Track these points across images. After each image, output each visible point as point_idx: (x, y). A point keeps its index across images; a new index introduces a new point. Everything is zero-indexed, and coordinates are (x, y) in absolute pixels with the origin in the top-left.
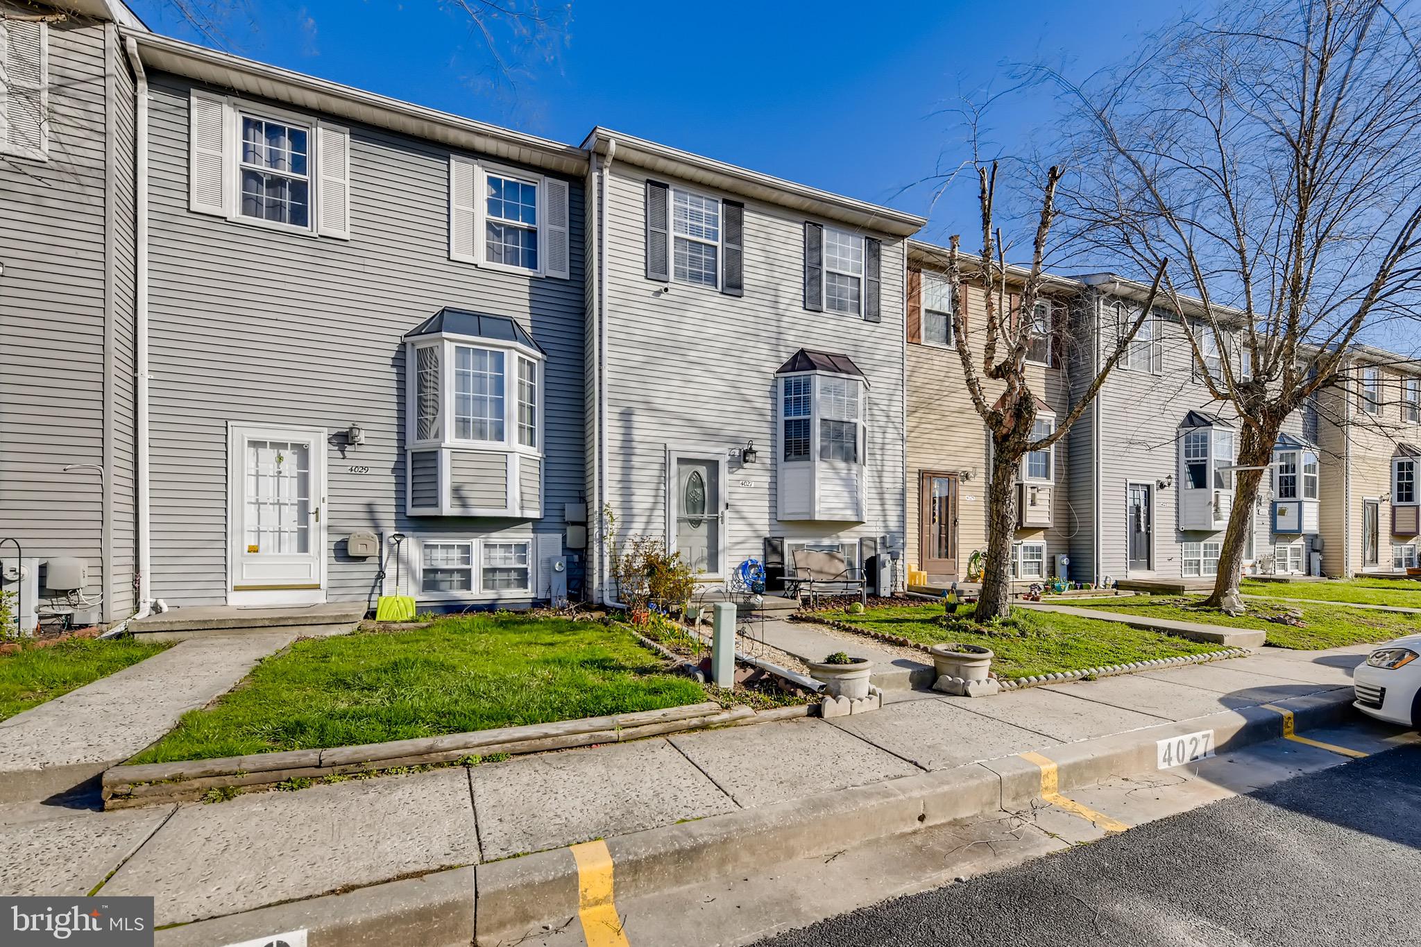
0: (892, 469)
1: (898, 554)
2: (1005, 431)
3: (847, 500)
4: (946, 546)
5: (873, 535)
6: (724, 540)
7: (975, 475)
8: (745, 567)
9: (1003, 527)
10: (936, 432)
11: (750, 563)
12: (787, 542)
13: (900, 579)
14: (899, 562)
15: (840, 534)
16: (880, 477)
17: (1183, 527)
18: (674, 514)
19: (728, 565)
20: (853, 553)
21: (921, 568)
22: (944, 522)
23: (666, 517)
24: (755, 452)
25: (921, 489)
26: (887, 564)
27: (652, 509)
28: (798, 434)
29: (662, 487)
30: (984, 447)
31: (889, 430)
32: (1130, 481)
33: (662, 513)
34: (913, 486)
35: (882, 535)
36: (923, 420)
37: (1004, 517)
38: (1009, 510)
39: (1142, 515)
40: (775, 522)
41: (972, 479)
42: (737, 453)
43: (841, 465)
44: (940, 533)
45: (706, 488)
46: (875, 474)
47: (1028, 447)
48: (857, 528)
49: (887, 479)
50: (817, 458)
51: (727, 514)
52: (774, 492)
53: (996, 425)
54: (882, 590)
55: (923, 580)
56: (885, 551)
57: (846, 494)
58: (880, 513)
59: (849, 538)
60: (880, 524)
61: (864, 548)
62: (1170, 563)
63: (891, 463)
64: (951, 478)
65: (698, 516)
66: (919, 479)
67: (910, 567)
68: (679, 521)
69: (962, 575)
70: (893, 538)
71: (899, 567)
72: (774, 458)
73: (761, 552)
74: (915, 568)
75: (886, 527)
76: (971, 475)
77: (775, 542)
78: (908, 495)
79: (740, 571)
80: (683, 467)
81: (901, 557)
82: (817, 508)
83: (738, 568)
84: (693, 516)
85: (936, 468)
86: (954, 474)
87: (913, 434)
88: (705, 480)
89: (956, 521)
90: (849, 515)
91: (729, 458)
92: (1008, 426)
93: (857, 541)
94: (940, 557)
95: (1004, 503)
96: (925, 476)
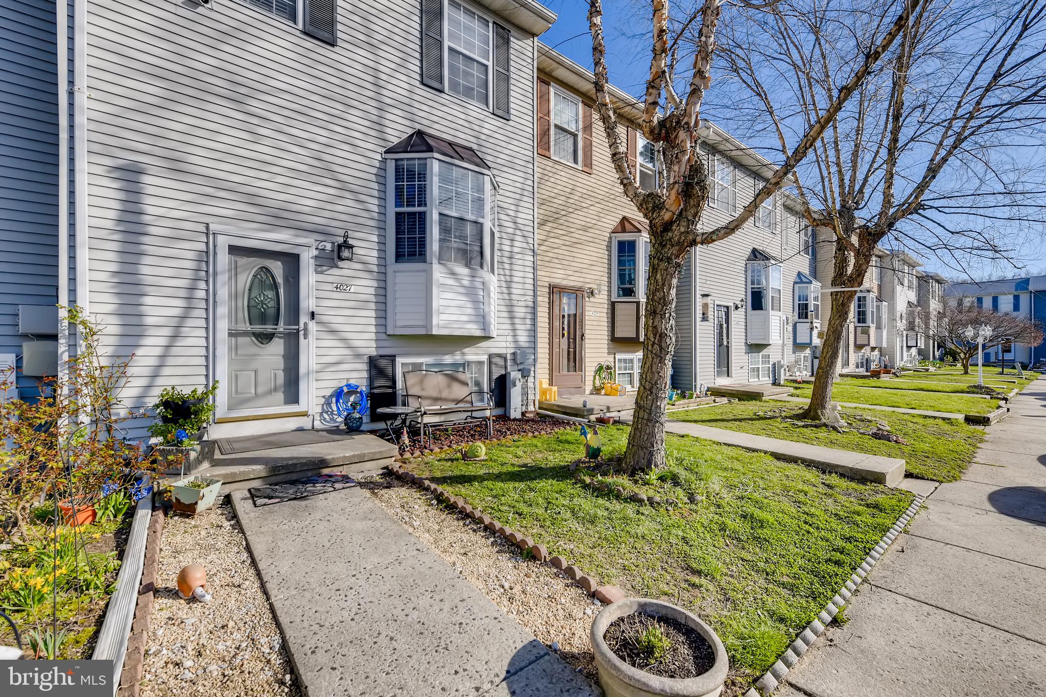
0: (521, 280)
1: (529, 370)
2: (667, 216)
3: (470, 311)
4: (574, 359)
5: (503, 351)
6: (309, 359)
7: (600, 291)
8: (338, 394)
9: (661, 348)
10: (564, 248)
11: (345, 390)
12: (399, 361)
13: (531, 397)
14: (531, 379)
15: (466, 350)
16: (508, 288)
17: (750, 341)
18: (223, 326)
19: (313, 392)
20: (481, 372)
21: (551, 384)
22: (572, 336)
23: (210, 328)
24: (351, 247)
25: (551, 304)
26: (517, 383)
27: (183, 317)
28: (411, 230)
29: (202, 285)
30: (606, 266)
31: (518, 238)
32: (717, 303)
33: (202, 323)
34: (543, 300)
35: (512, 351)
36: (552, 235)
37: (663, 336)
38: (669, 326)
39: (725, 331)
40: (384, 336)
41: (597, 296)
42: (329, 247)
43: (463, 271)
44: (569, 348)
45: (281, 291)
46: (504, 284)
47: (699, 239)
48: (484, 344)
49: (516, 290)
50: (435, 261)
51: (313, 326)
52: (382, 299)
53: (653, 210)
54: (512, 411)
55: (555, 397)
56: (516, 368)
57: (469, 305)
58: (509, 327)
59: (473, 354)
60: (510, 338)
61: (493, 367)
62: (742, 371)
63: (521, 274)
64: (578, 294)
65: (269, 328)
66: (549, 293)
67: (541, 383)
68: (230, 335)
69: (589, 388)
70: (524, 354)
71: (530, 385)
72: (382, 258)
73: (365, 375)
74: (545, 385)
75: (516, 342)
76: (596, 291)
77: (383, 363)
78: (539, 309)
79: (334, 400)
80: (243, 261)
81: (532, 373)
82: (435, 322)
83: (331, 396)
84: (258, 328)
85: (565, 283)
86: (580, 289)
87: (542, 248)
88: (280, 280)
89: (583, 335)
90: (474, 330)
91: (315, 253)
92: (673, 208)
93: (484, 358)
94: (568, 371)
95: (663, 317)
96: (555, 290)
